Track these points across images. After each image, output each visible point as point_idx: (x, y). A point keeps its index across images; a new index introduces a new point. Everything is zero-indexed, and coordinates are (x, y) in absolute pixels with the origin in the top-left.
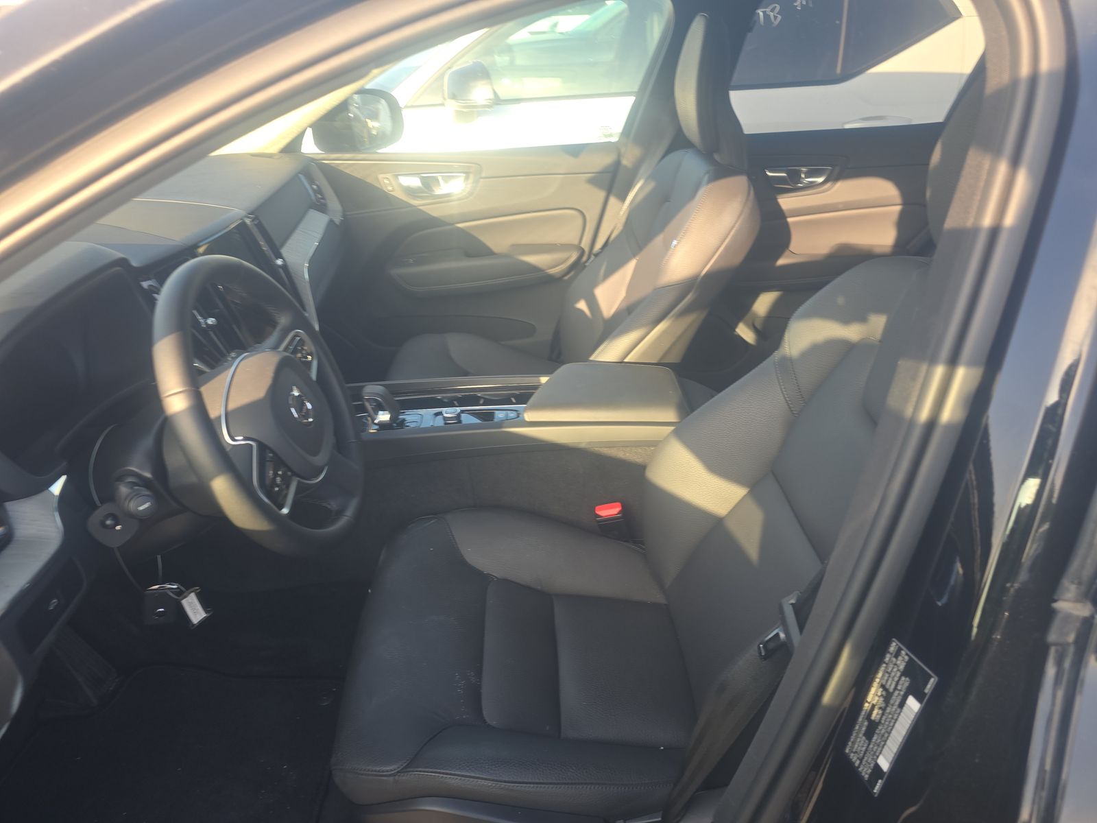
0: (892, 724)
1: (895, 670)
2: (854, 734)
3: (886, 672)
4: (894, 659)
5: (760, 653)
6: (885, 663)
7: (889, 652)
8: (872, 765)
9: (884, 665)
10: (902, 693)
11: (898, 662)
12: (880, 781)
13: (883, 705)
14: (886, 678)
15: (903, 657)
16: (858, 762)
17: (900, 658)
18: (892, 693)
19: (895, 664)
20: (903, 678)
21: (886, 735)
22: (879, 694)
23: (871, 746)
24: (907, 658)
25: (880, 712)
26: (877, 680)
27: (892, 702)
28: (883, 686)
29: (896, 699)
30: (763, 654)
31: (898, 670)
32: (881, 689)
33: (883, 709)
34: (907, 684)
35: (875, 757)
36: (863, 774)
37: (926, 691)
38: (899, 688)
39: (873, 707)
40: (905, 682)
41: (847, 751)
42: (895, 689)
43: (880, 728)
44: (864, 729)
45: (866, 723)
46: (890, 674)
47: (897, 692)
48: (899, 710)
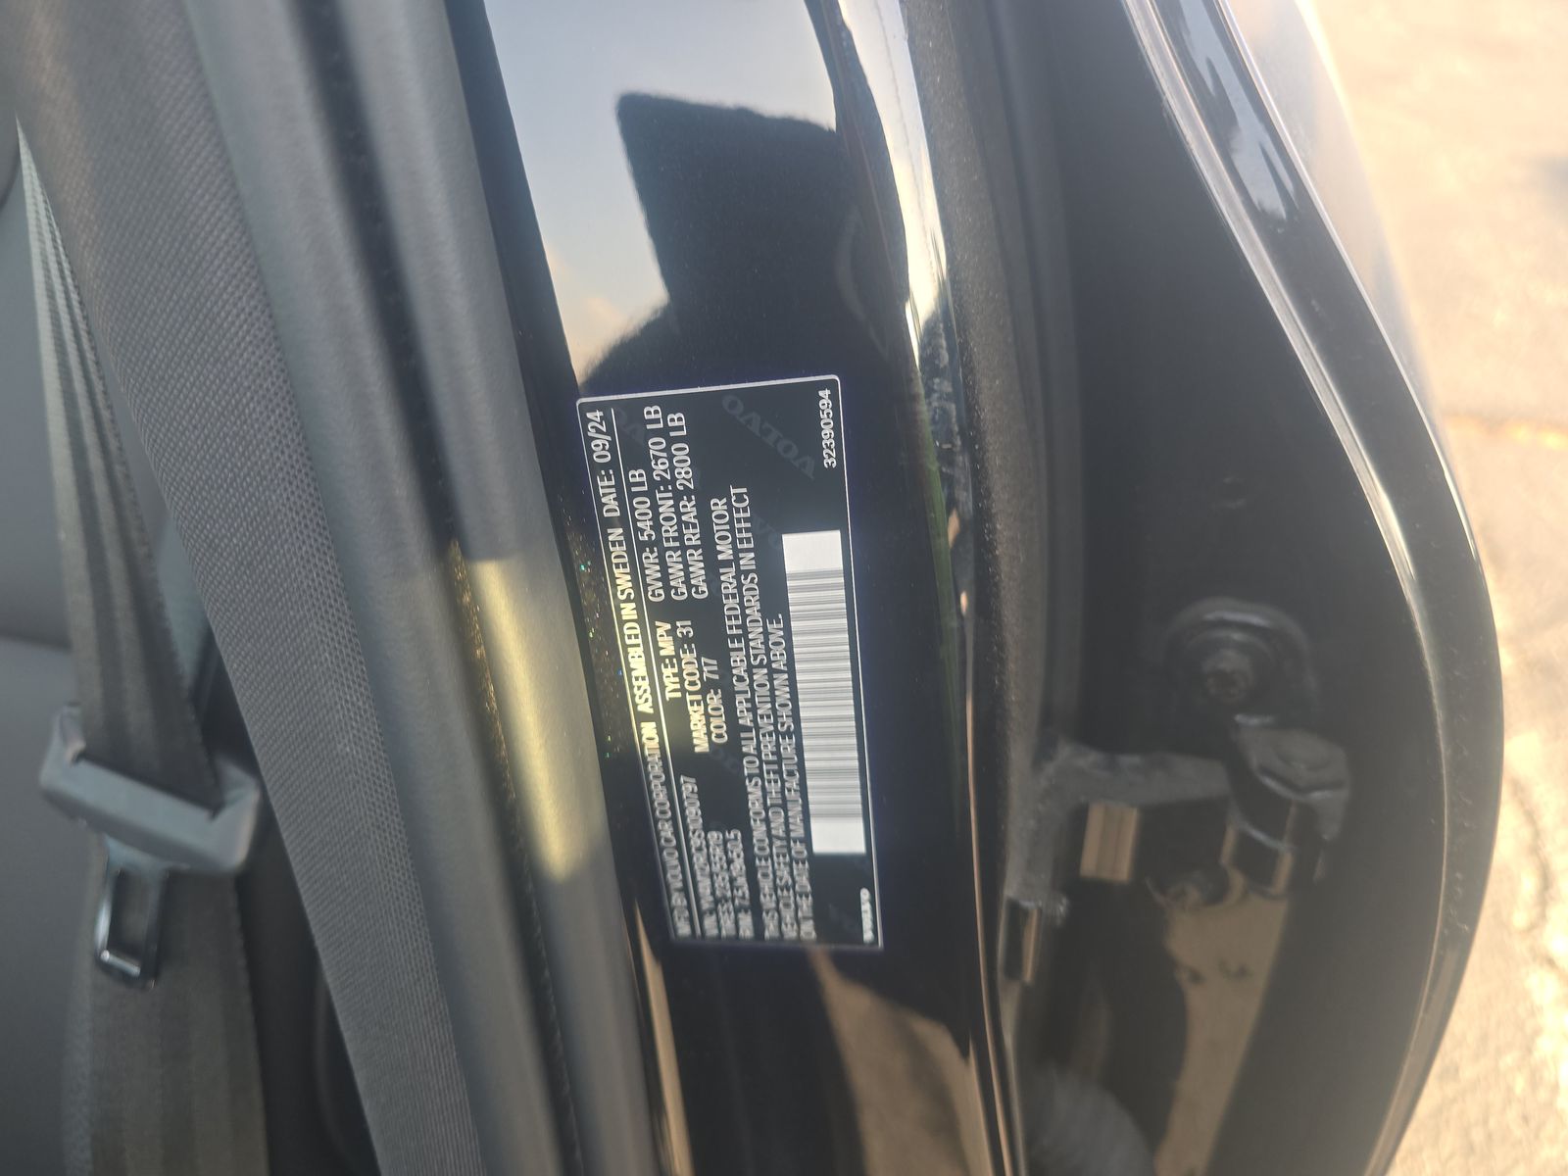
0: (783, 694)
1: (666, 508)
2: (672, 861)
3: (636, 548)
4: (637, 475)
5: (125, 977)
6: (609, 523)
7: (596, 468)
8: (804, 881)
9: (616, 534)
10: (747, 561)
11: (659, 469)
12: (865, 894)
13: (711, 666)
14: (653, 572)
15: (664, 433)
16: (746, 921)
17: (655, 446)
18: (715, 599)
19: (654, 486)
20: (718, 506)
21: (788, 747)
22: (668, 647)
23: (759, 831)
24: (677, 419)
25: (715, 700)
26: (629, 611)
27: (732, 626)
28: (668, 611)
29: (741, 599)
30: (134, 970)
31: (677, 496)
32: (663, 627)
33: (722, 684)
34: (743, 512)
35: (797, 847)
36: (790, 933)
37: (830, 461)
38: (725, 551)
39: (677, 712)
40: (733, 509)
41: (684, 929)
42: (713, 566)
43: (749, 748)
44: (693, 811)
45: (689, 786)
46: (656, 544)
47: (728, 576)
48: (776, 631)
